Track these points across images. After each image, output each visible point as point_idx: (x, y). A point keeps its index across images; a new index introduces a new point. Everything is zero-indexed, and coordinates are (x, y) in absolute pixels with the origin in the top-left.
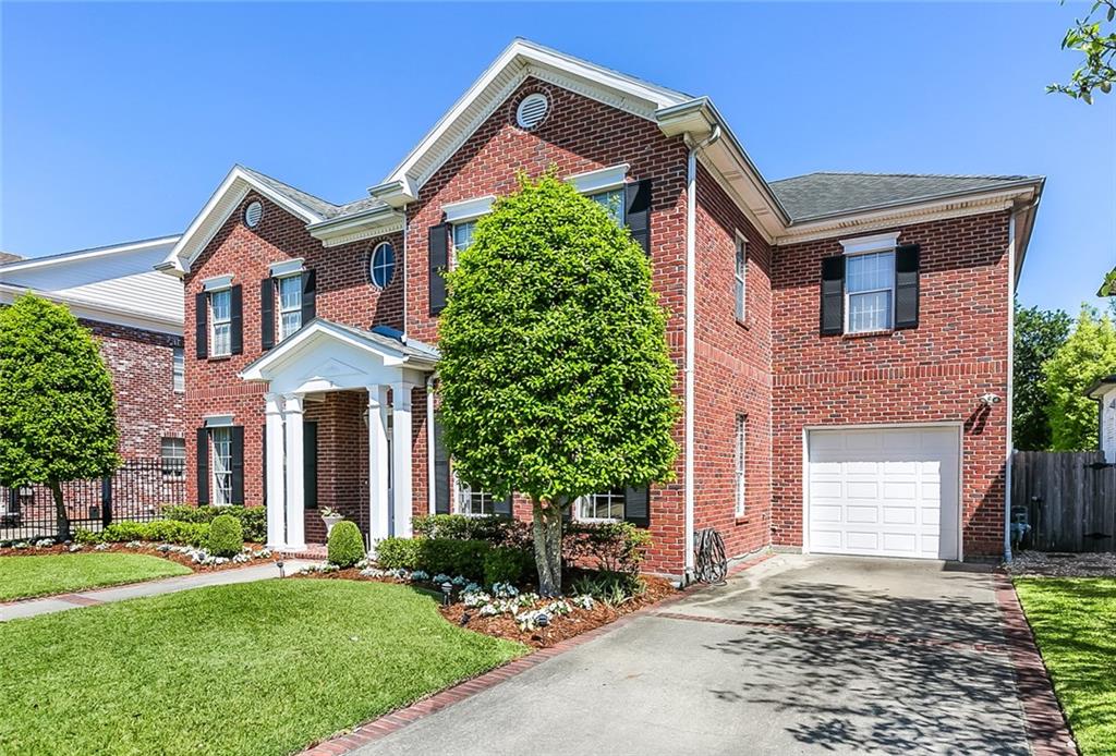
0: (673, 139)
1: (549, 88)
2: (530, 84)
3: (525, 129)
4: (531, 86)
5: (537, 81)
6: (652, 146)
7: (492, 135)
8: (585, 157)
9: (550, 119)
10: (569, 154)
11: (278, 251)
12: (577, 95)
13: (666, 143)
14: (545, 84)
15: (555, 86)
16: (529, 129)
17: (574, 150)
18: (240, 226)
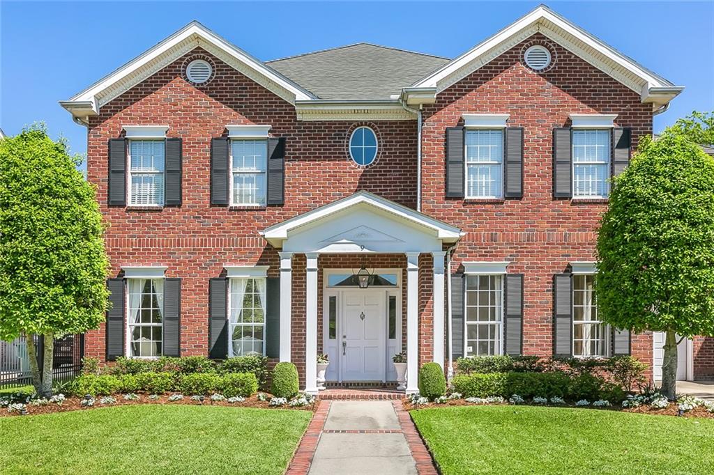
0: (645, 105)
1: (554, 45)
2: (538, 38)
3: (534, 70)
4: (538, 39)
5: (544, 38)
6: (631, 106)
7: (506, 68)
8: (582, 102)
9: (555, 68)
10: (569, 96)
11: (234, 113)
12: (576, 56)
13: (640, 106)
14: (551, 42)
15: (558, 45)
16: (538, 71)
17: (573, 95)
18: (178, 79)
